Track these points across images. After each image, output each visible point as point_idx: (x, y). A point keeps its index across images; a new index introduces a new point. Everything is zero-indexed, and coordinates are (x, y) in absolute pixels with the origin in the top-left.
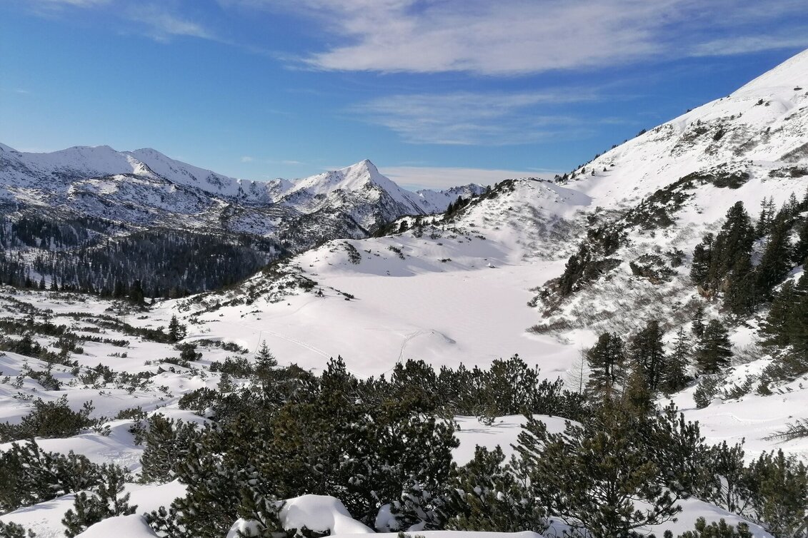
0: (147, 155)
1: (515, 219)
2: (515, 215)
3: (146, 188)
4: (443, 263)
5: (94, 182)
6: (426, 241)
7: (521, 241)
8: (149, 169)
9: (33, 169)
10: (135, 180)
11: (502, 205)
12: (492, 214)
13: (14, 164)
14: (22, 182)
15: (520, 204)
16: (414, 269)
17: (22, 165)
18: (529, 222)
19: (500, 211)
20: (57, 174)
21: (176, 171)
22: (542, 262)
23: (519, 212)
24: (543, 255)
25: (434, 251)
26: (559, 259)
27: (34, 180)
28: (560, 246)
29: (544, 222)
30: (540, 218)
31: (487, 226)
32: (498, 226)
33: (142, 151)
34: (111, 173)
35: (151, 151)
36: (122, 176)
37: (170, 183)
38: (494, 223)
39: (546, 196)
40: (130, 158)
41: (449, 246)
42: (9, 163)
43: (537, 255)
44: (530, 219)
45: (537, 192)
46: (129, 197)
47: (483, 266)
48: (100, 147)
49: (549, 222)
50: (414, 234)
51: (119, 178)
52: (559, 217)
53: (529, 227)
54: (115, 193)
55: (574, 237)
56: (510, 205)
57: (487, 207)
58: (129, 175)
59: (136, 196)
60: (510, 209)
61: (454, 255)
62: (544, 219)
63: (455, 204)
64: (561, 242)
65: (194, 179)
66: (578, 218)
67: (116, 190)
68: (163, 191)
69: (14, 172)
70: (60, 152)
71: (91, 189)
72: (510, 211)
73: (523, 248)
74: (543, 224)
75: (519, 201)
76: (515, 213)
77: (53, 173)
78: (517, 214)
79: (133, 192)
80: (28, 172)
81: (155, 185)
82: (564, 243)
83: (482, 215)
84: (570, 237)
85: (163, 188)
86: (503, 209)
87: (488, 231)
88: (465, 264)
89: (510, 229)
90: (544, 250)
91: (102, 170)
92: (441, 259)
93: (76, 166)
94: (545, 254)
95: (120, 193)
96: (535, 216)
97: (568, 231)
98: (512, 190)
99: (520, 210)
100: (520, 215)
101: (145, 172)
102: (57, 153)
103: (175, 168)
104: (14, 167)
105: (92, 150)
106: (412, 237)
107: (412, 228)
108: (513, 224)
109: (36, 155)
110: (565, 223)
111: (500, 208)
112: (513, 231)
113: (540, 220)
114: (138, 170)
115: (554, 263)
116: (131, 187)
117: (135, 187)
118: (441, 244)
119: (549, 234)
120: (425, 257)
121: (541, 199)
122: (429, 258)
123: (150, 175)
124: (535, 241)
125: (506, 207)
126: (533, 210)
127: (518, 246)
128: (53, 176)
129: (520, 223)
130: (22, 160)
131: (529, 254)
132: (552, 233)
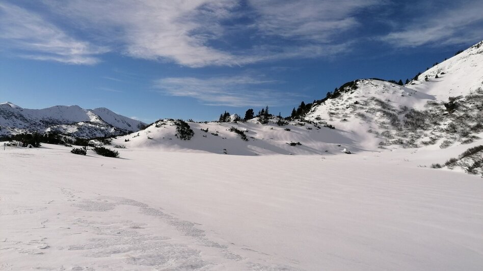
0: (102, 111)
1: (363, 112)
2: (362, 108)
3: (96, 130)
4: (292, 147)
5: (64, 126)
6: (271, 127)
7: (373, 130)
8: (100, 119)
9: (28, 118)
10: (90, 125)
11: (347, 101)
12: (337, 109)
13: (16, 115)
14: (20, 126)
15: (365, 99)
16: (258, 150)
17: (21, 116)
18: (379, 114)
19: (345, 106)
20: (43, 122)
21: (118, 121)
22: (403, 149)
23: (366, 105)
24: (402, 143)
25: (283, 136)
26: (423, 145)
27: (27, 125)
28: (419, 134)
29: (395, 113)
30: (389, 109)
31: (333, 118)
32: (346, 118)
33: (99, 109)
34: (76, 121)
35: (105, 109)
36: (83, 123)
37: (112, 127)
38: (341, 116)
39: (391, 92)
40: (89, 113)
41: (297, 131)
42: (13, 114)
43: (395, 143)
44: (379, 110)
45: (381, 88)
46: (85, 135)
47: (339, 151)
48: (73, 106)
49: (400, 113)
50: (260, 120)
51: (81, 124)
52: (409, 109)
53: (378, 117)
54: (76, 133)
55: (433, 125)
56: (355, 100)
57: (331, 105)
58: (87, 122)
59: (89, 134)
60: (356, 103)
61: (305, 140)
62: (394, 110)
63: (298, 109)
64: (418, 131)
65: (130, 126)
66: (431, 108)
67: (77, 130)
68: (107, 131)
69: (15, 119)
70: (47, 109)
71: (62, 130)
72: (357, 105)
73: (377, 137)
74: (394, 115)
75: (364, 97)
76: (361, 106)
77: (40, 121)
78: (364, 107)
79: (87, 132)
80: (25, 120)
81: (102, 128)
82: (422, 130)
83: (327, 111)
84: (428, 126)
85: (106, 130)
86: (348, 104)
87: (336, 122)
88: (317, 149)
89: (359, 120)
90: (402, 138)
91: (71, 120)
92: (289, 142)
93: (56, 117)
94: (404, 142)
95: (79, 132)
96: (384, 107)
97: (423, 121)
98: (356, 88)
99: (366, 103)
100: (368, 107)
101: (98, 120)
102: (46, 109)
103: (118, 119)
104: (16, 117)
105: (68, 108)
106: (257, 123)
107: (257, 116)
108: (362, 116)
109: (32, 111)
110: (418, 113)
111: (345, 104)
112: (362, 122)
113: (391, 112)
114: (93, 119)
115: (419, 149)
116: (86, 129)
117: (89, 129)
118: (288, 130)
119: (402, 123)
120: (271, 140)
121: (386, 94)
122: (276, 141)
123: (101, 122)
124: (388, 130)
125: (351, 102)
126: (380, 102)
127: (371, 136)
128: (40, 122)
129: (369, 115)
130: (22, 113)
131: (385, 142)
132: (406, 123)
